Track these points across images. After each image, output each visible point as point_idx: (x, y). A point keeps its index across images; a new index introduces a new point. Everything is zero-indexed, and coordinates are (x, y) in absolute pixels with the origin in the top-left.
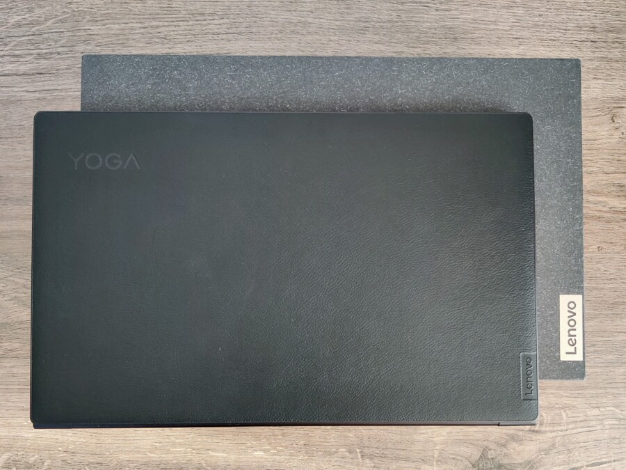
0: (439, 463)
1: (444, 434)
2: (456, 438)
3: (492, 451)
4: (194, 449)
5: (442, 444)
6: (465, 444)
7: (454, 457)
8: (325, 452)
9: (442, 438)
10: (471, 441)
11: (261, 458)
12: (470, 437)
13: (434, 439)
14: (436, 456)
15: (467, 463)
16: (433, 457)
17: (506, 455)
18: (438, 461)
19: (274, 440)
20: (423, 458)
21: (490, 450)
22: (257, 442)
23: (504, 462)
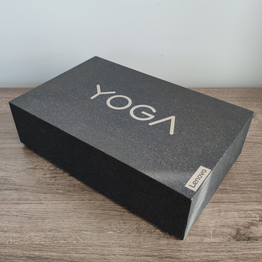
0: (214, 237)
1: (213, 222)
2: (220, 224)
3: (242, 231)
4: (74, 230)
5: (213, 227)
6: (226, 227)
7: (221, 233)
8: (148, 232)
9: (213, 224)
10: (229, 226)
11: (112, 235)
12: (228, 224)
13: (209, 225)
14: (211, 233)
15: (230, 236)
16: (210, 234)
17: (250, 232)
18: (213, 236)
19: (119, 226)
20: (204, 234)
21: (241, 230)
22: (110, 227)
23: (251, 236)
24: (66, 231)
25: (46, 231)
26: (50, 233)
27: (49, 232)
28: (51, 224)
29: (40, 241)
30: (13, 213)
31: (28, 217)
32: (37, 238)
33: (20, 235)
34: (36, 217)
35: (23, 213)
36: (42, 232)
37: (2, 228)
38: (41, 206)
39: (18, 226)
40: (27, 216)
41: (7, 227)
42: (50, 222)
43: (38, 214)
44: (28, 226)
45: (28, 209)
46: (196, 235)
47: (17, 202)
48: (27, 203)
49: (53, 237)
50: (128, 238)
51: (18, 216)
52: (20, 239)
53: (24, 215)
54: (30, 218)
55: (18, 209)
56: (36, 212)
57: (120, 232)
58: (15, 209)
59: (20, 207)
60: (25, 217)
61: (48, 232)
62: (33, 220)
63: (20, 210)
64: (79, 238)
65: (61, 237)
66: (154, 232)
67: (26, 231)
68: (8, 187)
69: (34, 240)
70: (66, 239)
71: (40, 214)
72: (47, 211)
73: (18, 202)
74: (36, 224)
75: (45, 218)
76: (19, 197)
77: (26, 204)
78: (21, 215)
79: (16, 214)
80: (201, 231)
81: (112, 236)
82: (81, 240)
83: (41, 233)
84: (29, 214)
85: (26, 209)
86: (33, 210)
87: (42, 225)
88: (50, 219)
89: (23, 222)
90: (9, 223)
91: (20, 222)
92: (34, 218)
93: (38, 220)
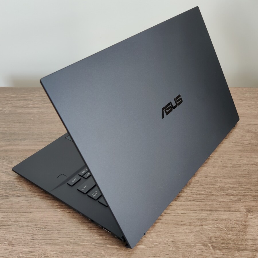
24: (87, 244)
25: (63, 244)
26: (68, 247)
27: (67, 245)
28: (68, 237)
29: (57, 256)
30: (23, 223)
31: (41, 228)
32: (52, 253)
33: (31, 249)
34: (50, 227)
35: (35, 223)
36: (59, 245)
37: (10, 240)
38: (55, 215)
39: (29, 238)
40: (39, 226)
41: (16, 239)
42: (68, 234)
43: (52, 225)
44: (40, 238)
45: (40, 219)
46: (246, 250)
47: (27, 210)
48: (39, 212)
49: (71, 251)
50: (163, 253)
51: (29, 227)
52: (32, 253)
53: (35, 225)
54: (44, 229)
55: (29, 219)
56: (50, 222)
57: (153, 246)
58: (25, 218)
59: (31, 216)
60: (37, 228)
61: (65, 246)
62: (46, 231)
63: (30, 219)
64: (103, 253)
65: (81, 251)
66: (194, 246)
67: (39, 245)
68: (15, 193)
69: (49, 255)
70: (88, 254)
71: (55, 224)
72: (63, 221)
73: (29, 210)
74: (51, 236)
75: (61, 228)
76: (29, 204)
77: (37, 213)
78: (32, 225)
79: (26, 224)
80: (252, 245)
81: (144, 250)
82: (107, 255)
83: (57, 247)
84: (42, 224)
85: (38, 219)
86: (47, 219)
87: (58, 237)
88: (66, 230)
89: (35, 233)
90: (18, 235)
91: (31, 234)
92: (48, 229)
93: (53, 232)
